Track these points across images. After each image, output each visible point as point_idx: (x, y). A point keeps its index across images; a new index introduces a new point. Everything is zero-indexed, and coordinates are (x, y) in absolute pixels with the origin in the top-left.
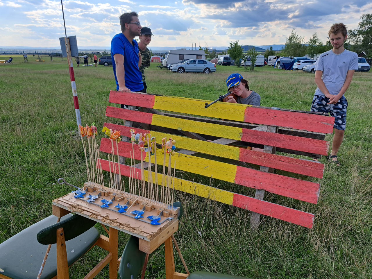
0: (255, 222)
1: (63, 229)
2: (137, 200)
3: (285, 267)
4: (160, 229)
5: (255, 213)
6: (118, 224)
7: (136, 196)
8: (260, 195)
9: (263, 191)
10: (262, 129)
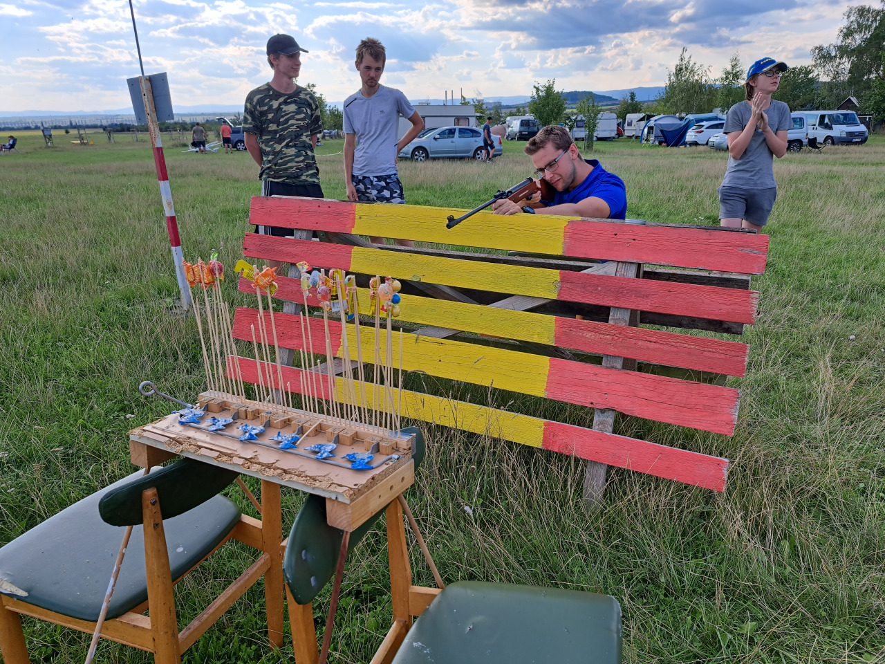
0: (595, 483)
1: (155, 490)
2: (320, 424)
3: (663, 580)
4: (373, 478)
5: (595, 463)
6: (279, 471)
7: (317, 415)
8: (603, 423)
9: (611, 412)
10: (605, 270)
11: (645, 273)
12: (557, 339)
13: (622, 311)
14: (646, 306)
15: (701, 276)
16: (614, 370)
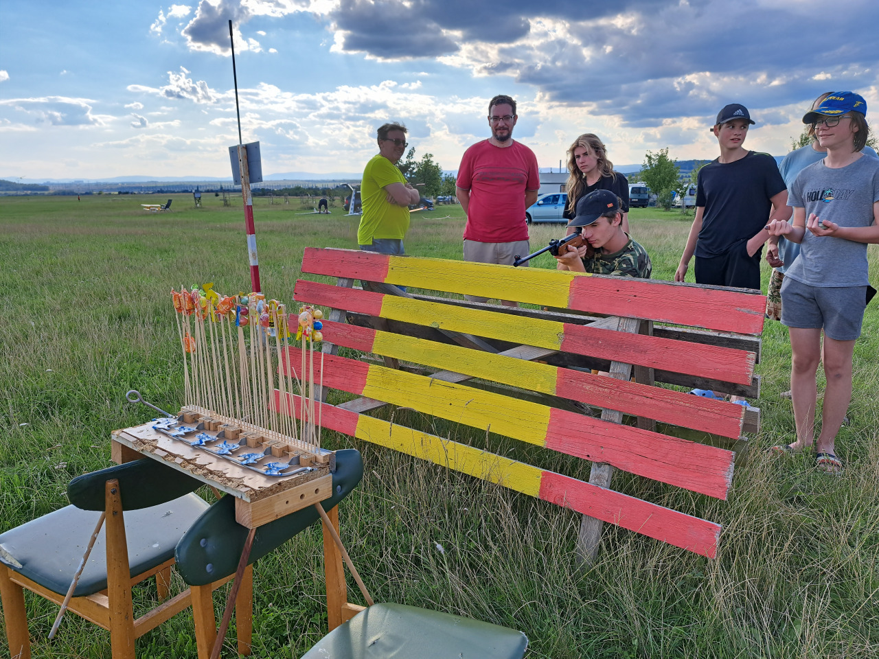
0: (589, 536)
1: (116, 482)
4: (279, 484)
5: (590, 518)
6: (206, 472)
8: (600, 476)
9: (607, 466)
10: (607, 324)
11: (655, 330)
12: (559, 389)
13: (622, 366)
14: (642, 361)
15: (710, 336)
16: (610, 423)
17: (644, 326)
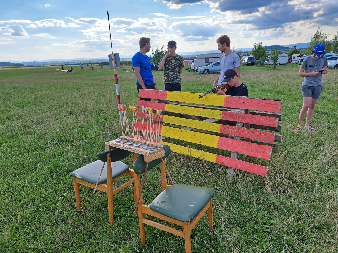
0: (231, 173)
1: (109, 154)
2: (145, 142)
4: (154, 152)
8: (234, 156)
9: (236, 153)
10: (235, 111)
11: (250, 112)
12: (221, 131)
13: (240, 123)
14: (246, 122)
15: (267, 114)
16: (237, 140)
17: (247, 111)
